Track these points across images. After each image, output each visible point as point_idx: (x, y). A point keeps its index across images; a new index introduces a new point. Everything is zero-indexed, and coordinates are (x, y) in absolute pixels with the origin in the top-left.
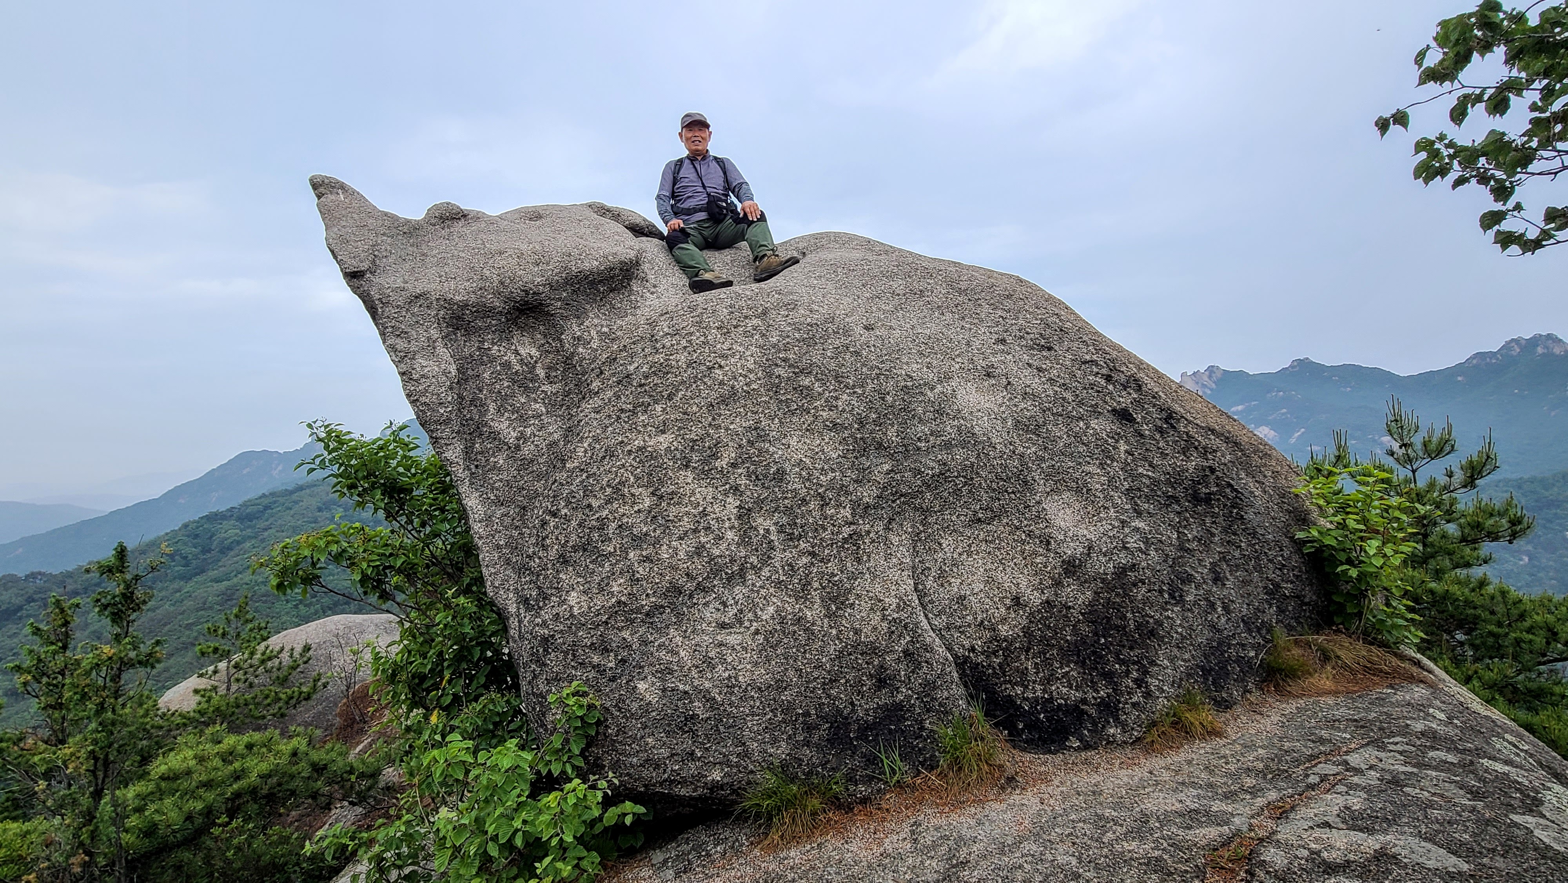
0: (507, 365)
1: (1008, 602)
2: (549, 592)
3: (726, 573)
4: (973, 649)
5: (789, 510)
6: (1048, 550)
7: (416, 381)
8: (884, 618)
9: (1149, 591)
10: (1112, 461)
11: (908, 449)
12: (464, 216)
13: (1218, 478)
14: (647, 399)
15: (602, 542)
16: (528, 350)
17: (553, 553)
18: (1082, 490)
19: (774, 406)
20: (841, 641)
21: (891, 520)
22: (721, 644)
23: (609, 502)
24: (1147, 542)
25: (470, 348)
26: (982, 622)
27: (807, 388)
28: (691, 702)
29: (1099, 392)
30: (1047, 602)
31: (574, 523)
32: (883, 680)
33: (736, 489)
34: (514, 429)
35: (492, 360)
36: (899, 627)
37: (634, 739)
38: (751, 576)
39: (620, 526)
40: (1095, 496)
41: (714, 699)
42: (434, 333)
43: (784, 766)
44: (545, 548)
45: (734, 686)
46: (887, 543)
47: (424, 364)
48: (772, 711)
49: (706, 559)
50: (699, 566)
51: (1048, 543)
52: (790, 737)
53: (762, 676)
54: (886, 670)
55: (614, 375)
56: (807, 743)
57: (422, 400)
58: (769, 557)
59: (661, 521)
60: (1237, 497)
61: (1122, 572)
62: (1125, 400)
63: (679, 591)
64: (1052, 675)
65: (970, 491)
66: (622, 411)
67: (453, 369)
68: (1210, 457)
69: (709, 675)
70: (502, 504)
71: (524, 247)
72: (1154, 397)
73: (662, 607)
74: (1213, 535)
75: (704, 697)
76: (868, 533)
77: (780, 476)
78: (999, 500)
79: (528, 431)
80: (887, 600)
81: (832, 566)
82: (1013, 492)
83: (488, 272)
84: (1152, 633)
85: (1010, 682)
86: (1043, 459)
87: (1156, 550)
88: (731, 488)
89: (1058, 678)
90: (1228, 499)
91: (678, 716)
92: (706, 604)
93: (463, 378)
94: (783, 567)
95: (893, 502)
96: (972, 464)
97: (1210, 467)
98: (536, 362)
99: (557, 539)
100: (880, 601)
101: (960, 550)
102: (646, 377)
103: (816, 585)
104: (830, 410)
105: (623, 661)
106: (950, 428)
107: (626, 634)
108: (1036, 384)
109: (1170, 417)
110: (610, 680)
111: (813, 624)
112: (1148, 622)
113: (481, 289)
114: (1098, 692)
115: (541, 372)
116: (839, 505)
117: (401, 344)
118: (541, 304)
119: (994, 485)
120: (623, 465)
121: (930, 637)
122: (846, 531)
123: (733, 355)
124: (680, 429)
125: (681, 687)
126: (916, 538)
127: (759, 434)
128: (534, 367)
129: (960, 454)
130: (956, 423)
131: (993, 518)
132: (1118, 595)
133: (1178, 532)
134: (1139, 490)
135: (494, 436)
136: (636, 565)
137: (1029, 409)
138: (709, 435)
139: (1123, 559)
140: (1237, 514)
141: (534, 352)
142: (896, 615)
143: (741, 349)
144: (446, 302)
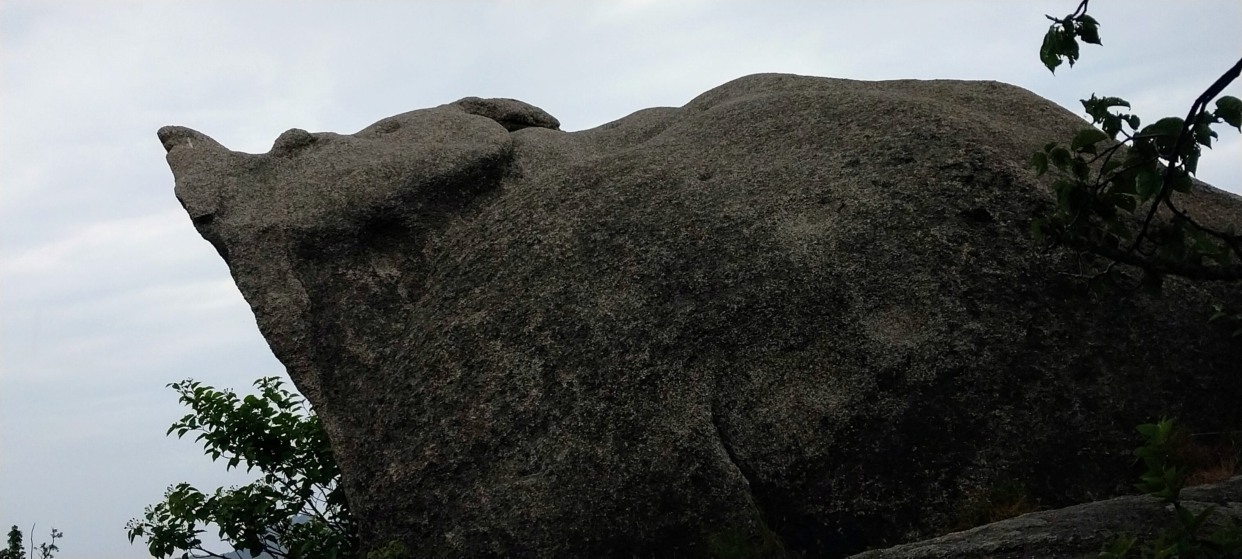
2: (375, 469)
9: (976, 392)
10: (950, 265)
11: (715, 288)
12: (313, 141)
14: (469, 285)
16: (388, 270)
19: (584, 270)
23: (425, 379)
25: (324, 276)
26: (789, 447)
27: (620, 247)
29: (950, 196)
30: (858, 417)
32: (668, 504)
33: (542, 351)
34: (373, 351)
35: (348, 285)
36: (688, 456)
39: (434, 398)
41: (508, 536)
42: (284, 265)
44: (373, 432)
45: (526, 522)
46: (686, 380)
47: (275, 297)
48: (560, 541)
49: (510, 417)
50: (503, 423)
53: (552, 510)
54: (672, 494)
58: (570, 408)
61: (946, 377)
62: (982, 201)
63: (485, 448)
64: (855, 488)
66: (446, 299)
67: (305, 298)
71: (374, 162)
73: (469, 463)
76: (666, 372)
77: (584, 332)
79: (388, 350)
80: (680, 432)
81: (629, 408)
83: (337, 195)
84: (972, 434)
85: (812, 501)
88: (536, 350)
89: (861, 491)
92: (511, 458)
93: (317, 306)
95: (695, 340)
98: (397, 282)
101: (770, 380)
102: (471, 266)
103: (611, 426)
104: (639, 263)
105: (435, 517)
107: (437, 492)
108: (875, 200)
110: (424, 536)
112: (968, 423)
113: (330, 213)
114: (902, 499)
117: (252, 281)
118: (395, 220)
119: (806, 310)
121: (725, 463)
122: (644, 374)
124: (494, 304)
125: (482, 530)
126: (720, 373)
127: (568, 296)
128: (395, 288)
129: (770, 284)
130: (770, 254)
131: (806, 343)
132: (938, 401)
133: (1029, 329)
134: (980, 291)
137: (860, 227)
138: (519, 305)
141: (395, 272)
143: (563, 221)
144: (294, 232)
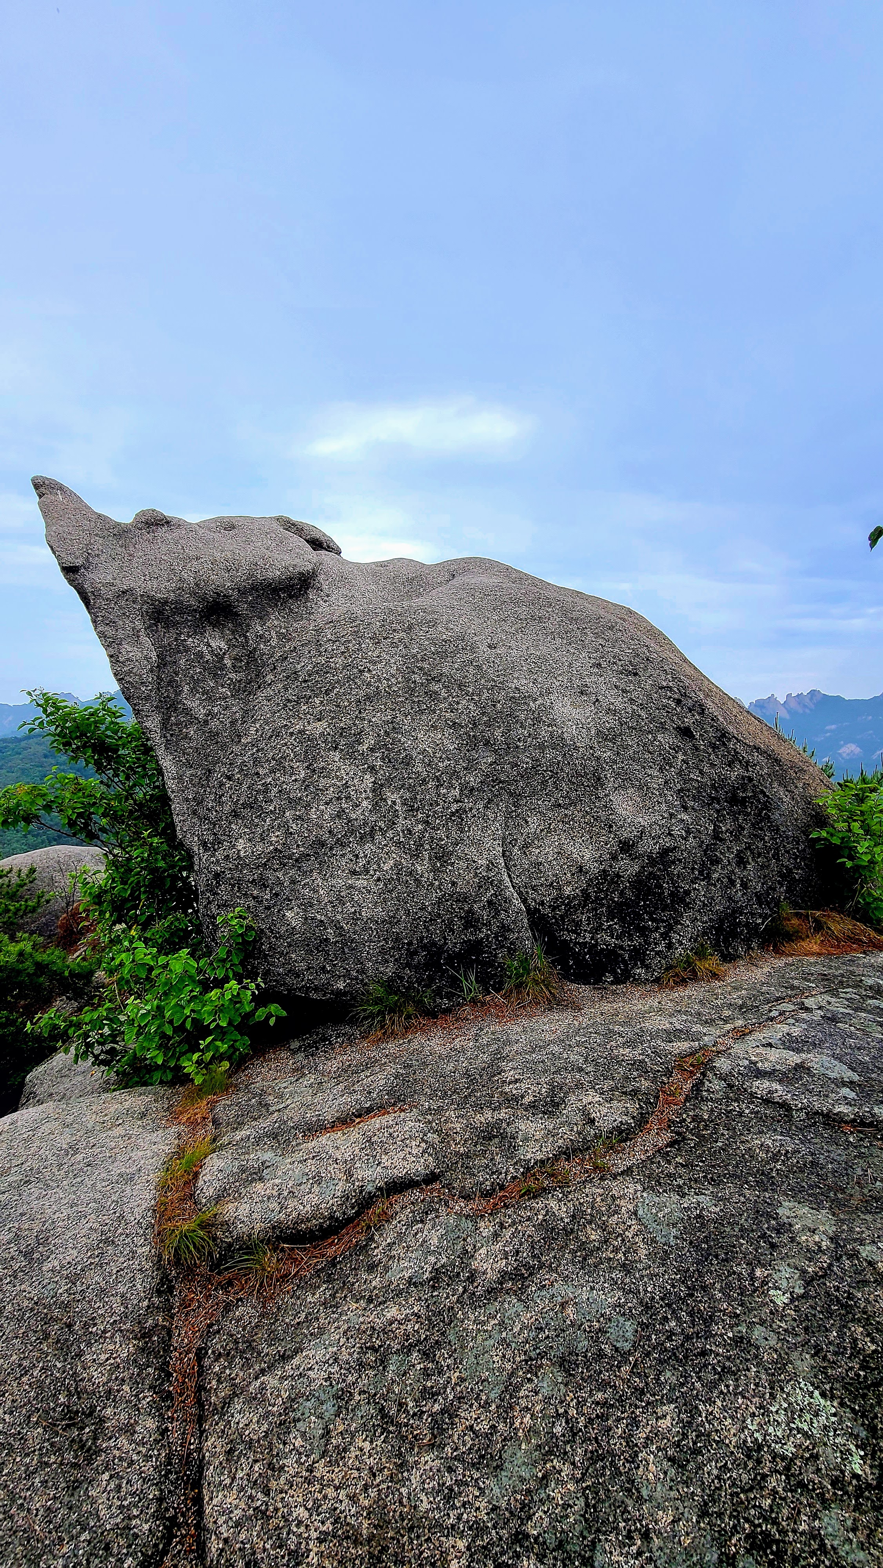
0: (200, 655)
1: (574, 869)
2: (222, 838)
3: (360, 833)
4: (542, 903)
5: (410, 789)
6: (610, 832)
7: (122, 663)
8: (476, 875)
9: (684, 868)
10: (670, 767)
11: (510, 747)
12: (168, 522)
13: (754, 786)
14: (309, 693)
15: (266, 802)
16: (218, 643)
17: (227, 808)
18: (643, 788)
19: (408, 706)
20: (441, 890)
21: (490, 801)
22: (351, 887)
23: (272, 771)
24: (688, 832)
25: (168, 638)
26: (552, 883)
27: (436, 693)
28: (326, 929)
29: (668, 712)
30: (604, 871)
31: (244, 787)
32: (470, 921)
33: (372, 769)
34: (204, 708)
35: (187, 650)
36: (486, 882)
37: (281, 954)
38: (378, 837)
39: (280, 791)
40: (653, 793)
41: (342, 927)
42: (138, 624)
43: (391, 980)
44: (221, 803)
45: (358, 919)
46: (485, 818)
47: (128, 650)
48: (384, 939)
49: (345, 821)
50: (338, 826)
51: (611, 826)
52: (396, 960)
53: (380, 912)
54: (473, 914)
55: (284, 671)
56: (408, 965)
57: (128, 678)
58: (394, 823)
59: (312, 789)
60: (767, 801)
61: (665, 852)
62: (689, 721)
63: (323, 844)
64: (600, 926)
65: (555, 783)
66: (289, 701)
67: (154, 655)
68: (750, 769)
69: (340, 910)
70: (191, 767)
71: (218, 555)
72: (712, 720)
73: (308, 855)
74: (743, 829)
75: (335, 926)
76: (471, 809)
77: (408, 762)
78: (577, 791)
79: (216, 710)
80: (480, 862)
81: (441, 833)
82: (588, 786)
83: (186, 575)
84: (682, 900)
85: (567, 930)
86: (615, 762)
87: (695, 838)
88: (368, 767)
89: (603, 929)
90: (760, 803)
91: (315, 939)
92: (343, 855)
93: (162, 663)
94: (403, 831)
95: (493, 787)
96: (559, 762)
97: (749, 777)
98: (224, 654)
99: (230, 797)
100: (474, 862)
101: (542, 827)
102: (310, 675)
103: (427, 847)
104: (452, 712)
105: (277, 895)
106: (544, 732)
107: (280, 875)
108: (619, 703)
109: (723, 736)
110: (266, 908)
111: (421, 876)
112: (679, 891)
113: (179, 589)
114: (633, 941)
115: (228, 662)
116: (451, 786)
117: (110, 632)
118: (230, 605)
119: (574, 780)
120: (286, 744)
121: (511, 892)
122: (454, 807)
123: (381, 662)
124: (333, 718)
125: (319, 917)
126: (508, 815)
127: (394, 727)
128: (222, 658)
129: (549, 754)
130: (550, 729)
131: (570, 805)
132: (659, 869)
133: (715, 825)
134: (688, 790)
135: (187, 711)
136: (291, 821)
137: (611, 722)
138: (355, 725)
139: (668, 843)
140: (766, 814)
141: (223, 645)
142: (484, 874)
143: (387, 657)
144: (148, 598)
